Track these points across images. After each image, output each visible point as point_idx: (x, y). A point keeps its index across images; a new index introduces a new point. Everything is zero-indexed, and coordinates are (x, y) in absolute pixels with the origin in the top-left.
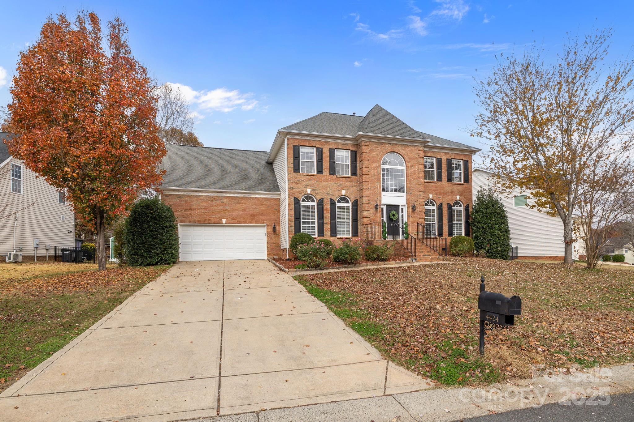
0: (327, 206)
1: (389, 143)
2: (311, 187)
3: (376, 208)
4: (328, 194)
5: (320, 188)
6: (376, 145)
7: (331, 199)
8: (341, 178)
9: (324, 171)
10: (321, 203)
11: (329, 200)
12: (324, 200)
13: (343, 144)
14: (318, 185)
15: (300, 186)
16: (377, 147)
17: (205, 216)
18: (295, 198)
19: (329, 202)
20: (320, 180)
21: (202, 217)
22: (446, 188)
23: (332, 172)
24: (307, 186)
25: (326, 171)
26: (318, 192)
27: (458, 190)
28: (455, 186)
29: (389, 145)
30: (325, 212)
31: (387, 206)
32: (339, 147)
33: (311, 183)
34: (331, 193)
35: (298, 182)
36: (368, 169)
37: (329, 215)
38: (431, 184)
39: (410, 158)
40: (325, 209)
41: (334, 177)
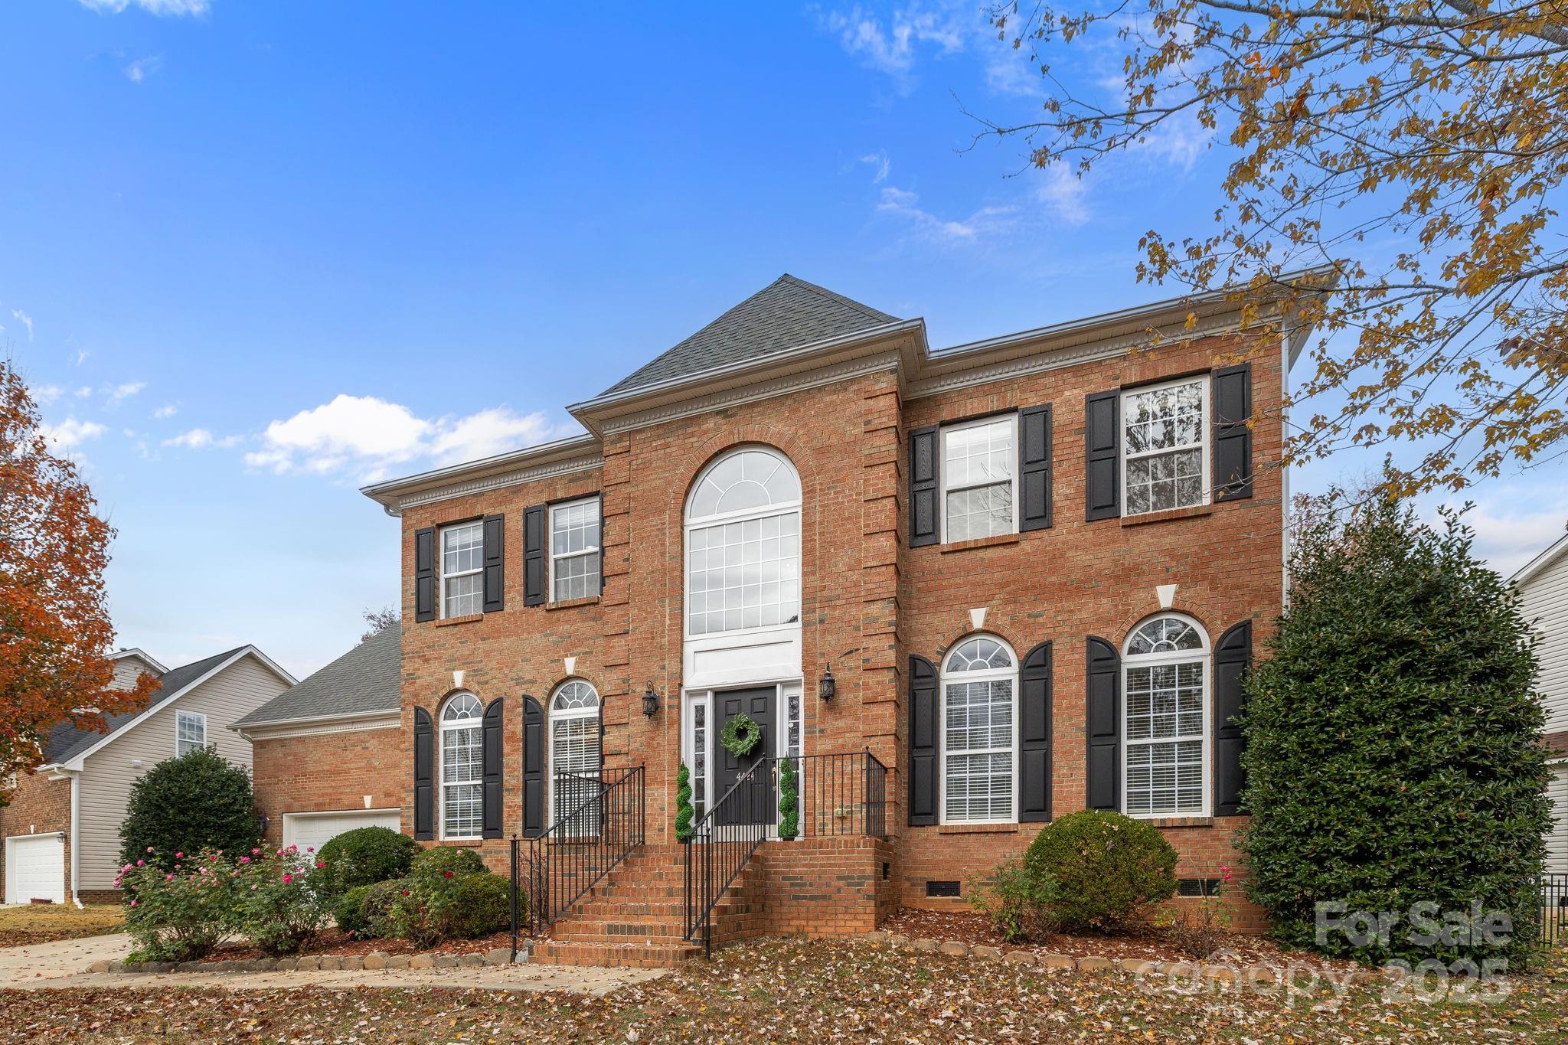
0: (513, 725)
1: (718, 413)
2: (464, 662)
3: (653, 707)
4: (519, 681)
5: (494, 664)
6: (659, 437)
7: (526, 698)
8: (562, 614)
9: (507, 597)
10: (493, 714)
11: (521, 701)
12: (507, 703)
13: (574, 479)
14: (488, 654)
15: (435, 665)
16: (667, 446)
17: (330, 791)
18: (417, 709)
19: (521, 710)
20: (496, 634)
21: (323, 795)
22: (1081, 558)
23: (534, 595)
24: (454, 663)
25: (514, 598)
26: (488, 677)
27: (1171, 554)
28: (1144, 539)
29: (719, 419)
30: (506, 749)
31: (718, 693)
32: (560, 495)
33: (465, 650)
34: (528, 677)
35: (428, 653)
36: (626, 551)
37: (519, 758)
38: (981, 554)
39: (822, 451)
40: (509, 738)
41: (540, 612)
